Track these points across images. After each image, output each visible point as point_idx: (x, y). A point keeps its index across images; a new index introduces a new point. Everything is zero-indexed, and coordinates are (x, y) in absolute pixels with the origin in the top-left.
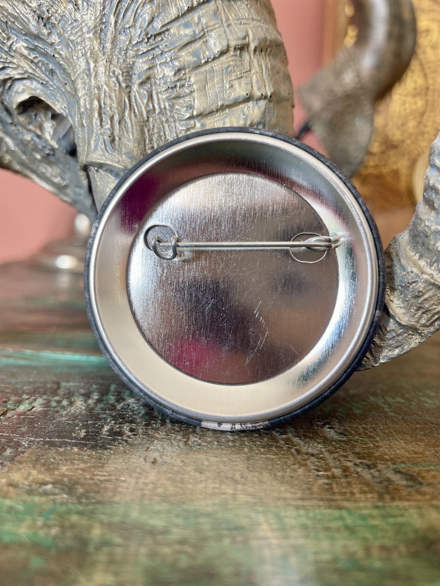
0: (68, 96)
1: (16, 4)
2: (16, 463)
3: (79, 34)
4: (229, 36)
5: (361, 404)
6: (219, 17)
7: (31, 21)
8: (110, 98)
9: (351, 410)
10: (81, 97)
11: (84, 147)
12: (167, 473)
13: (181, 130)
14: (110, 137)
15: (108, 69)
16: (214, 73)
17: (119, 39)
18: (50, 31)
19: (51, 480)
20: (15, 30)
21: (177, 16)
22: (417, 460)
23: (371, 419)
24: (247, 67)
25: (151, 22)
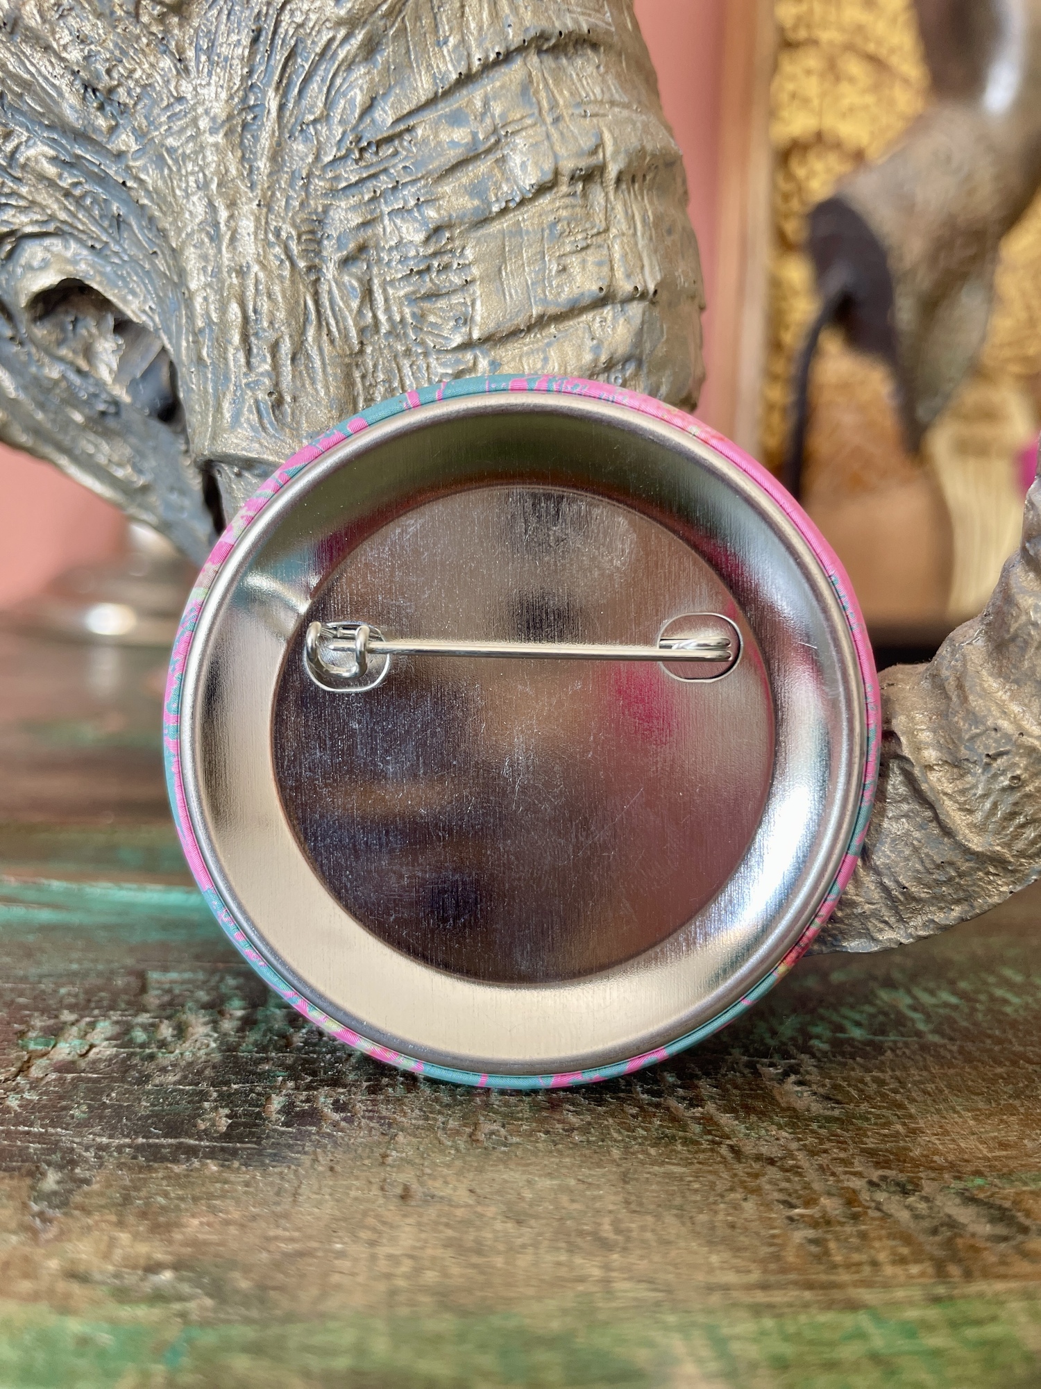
0: (159, 283)
1: (28, 51)
2: (76, 1213)
3: (189, 134)
4: (557, 148)
5: (862, 1012)
6: (534, 100)
7: (67, 95)
8: (269, 296)
9: (841, 1029)
10: (197, 291)
11: (203, 415)
12: (441, 1228)
13: (442, 376)
14: (270, 394)
15: (263, 223)
16: (522, 238)
17: (291, 150)
18: (114, 123)
19: (168, 1258)
20: (23, 113)
21: (431, 95)
22: (1008, 1166)
23: (889, 1053)
24: (599, 220)
25: (368, 109)
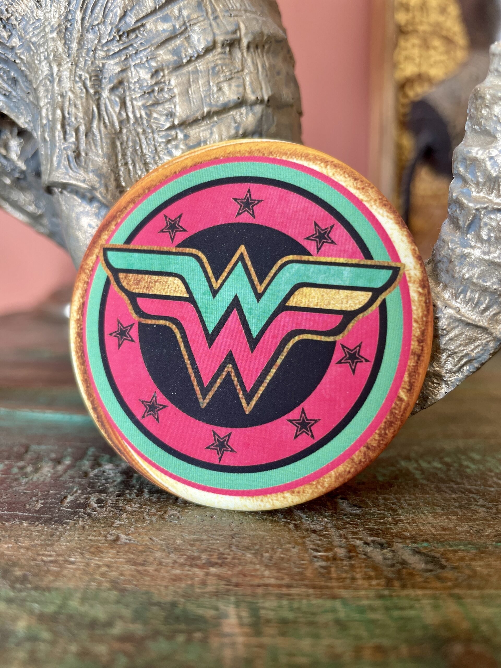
3: (42, 35)
4: (215, 31)
5: (388, 470)
6: (204, 9)
8: (75, 106)
10: (43, 106)
11: (46, 165)
12: (128, 554)
13: (160, 143)
14: (74, 152)
15: (74, 72)
16: (198, 74)
17: (87, 38)
18: (10, 34)
21: (153, 9)
22: (444, 538)
23: (396, 488)
24: (238, 65)
25: (123, 16)
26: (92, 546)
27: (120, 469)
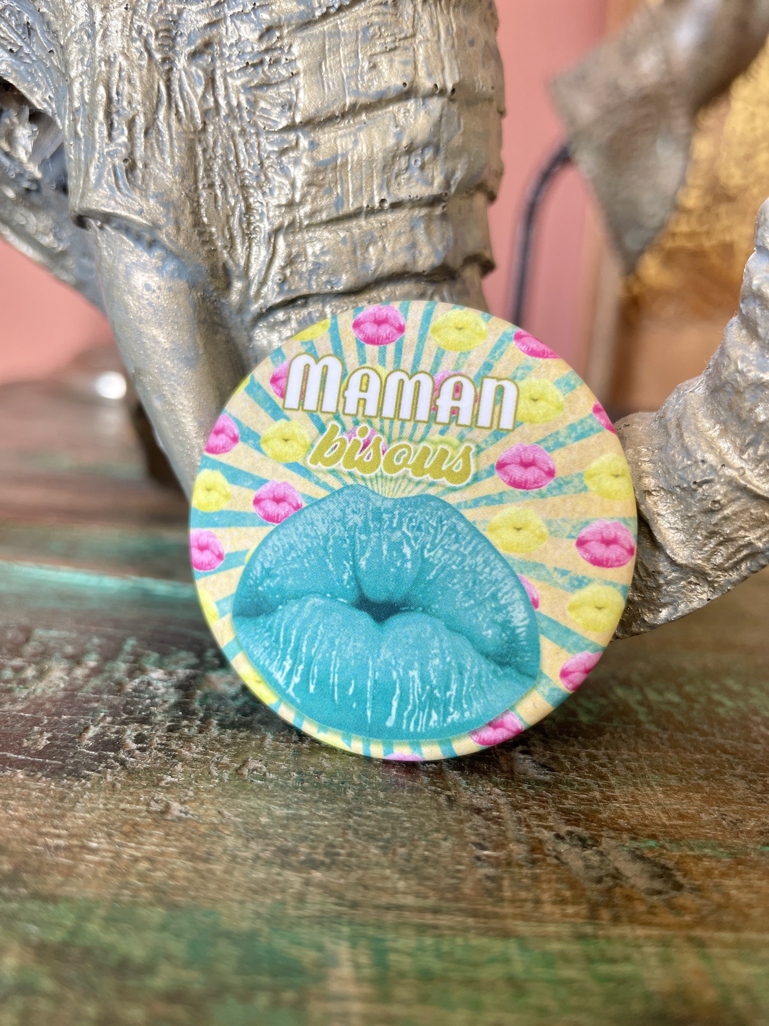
0: (56, 75)
5: (595, 704)
8: (130, 81)
10: (76, 77)
11: (78, 178)
13: (270, 153)
14: (125, 160)
15: (129, 22)
16: (340, 38)
22: (680, 833)
23: (608, 736)
26: (125, 822)
27: (174, 679)
